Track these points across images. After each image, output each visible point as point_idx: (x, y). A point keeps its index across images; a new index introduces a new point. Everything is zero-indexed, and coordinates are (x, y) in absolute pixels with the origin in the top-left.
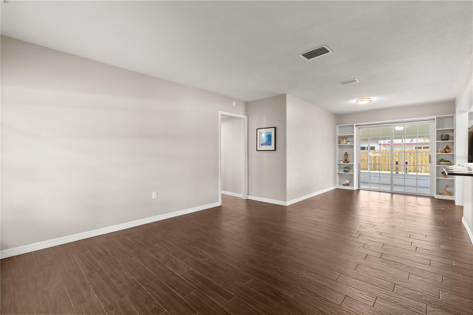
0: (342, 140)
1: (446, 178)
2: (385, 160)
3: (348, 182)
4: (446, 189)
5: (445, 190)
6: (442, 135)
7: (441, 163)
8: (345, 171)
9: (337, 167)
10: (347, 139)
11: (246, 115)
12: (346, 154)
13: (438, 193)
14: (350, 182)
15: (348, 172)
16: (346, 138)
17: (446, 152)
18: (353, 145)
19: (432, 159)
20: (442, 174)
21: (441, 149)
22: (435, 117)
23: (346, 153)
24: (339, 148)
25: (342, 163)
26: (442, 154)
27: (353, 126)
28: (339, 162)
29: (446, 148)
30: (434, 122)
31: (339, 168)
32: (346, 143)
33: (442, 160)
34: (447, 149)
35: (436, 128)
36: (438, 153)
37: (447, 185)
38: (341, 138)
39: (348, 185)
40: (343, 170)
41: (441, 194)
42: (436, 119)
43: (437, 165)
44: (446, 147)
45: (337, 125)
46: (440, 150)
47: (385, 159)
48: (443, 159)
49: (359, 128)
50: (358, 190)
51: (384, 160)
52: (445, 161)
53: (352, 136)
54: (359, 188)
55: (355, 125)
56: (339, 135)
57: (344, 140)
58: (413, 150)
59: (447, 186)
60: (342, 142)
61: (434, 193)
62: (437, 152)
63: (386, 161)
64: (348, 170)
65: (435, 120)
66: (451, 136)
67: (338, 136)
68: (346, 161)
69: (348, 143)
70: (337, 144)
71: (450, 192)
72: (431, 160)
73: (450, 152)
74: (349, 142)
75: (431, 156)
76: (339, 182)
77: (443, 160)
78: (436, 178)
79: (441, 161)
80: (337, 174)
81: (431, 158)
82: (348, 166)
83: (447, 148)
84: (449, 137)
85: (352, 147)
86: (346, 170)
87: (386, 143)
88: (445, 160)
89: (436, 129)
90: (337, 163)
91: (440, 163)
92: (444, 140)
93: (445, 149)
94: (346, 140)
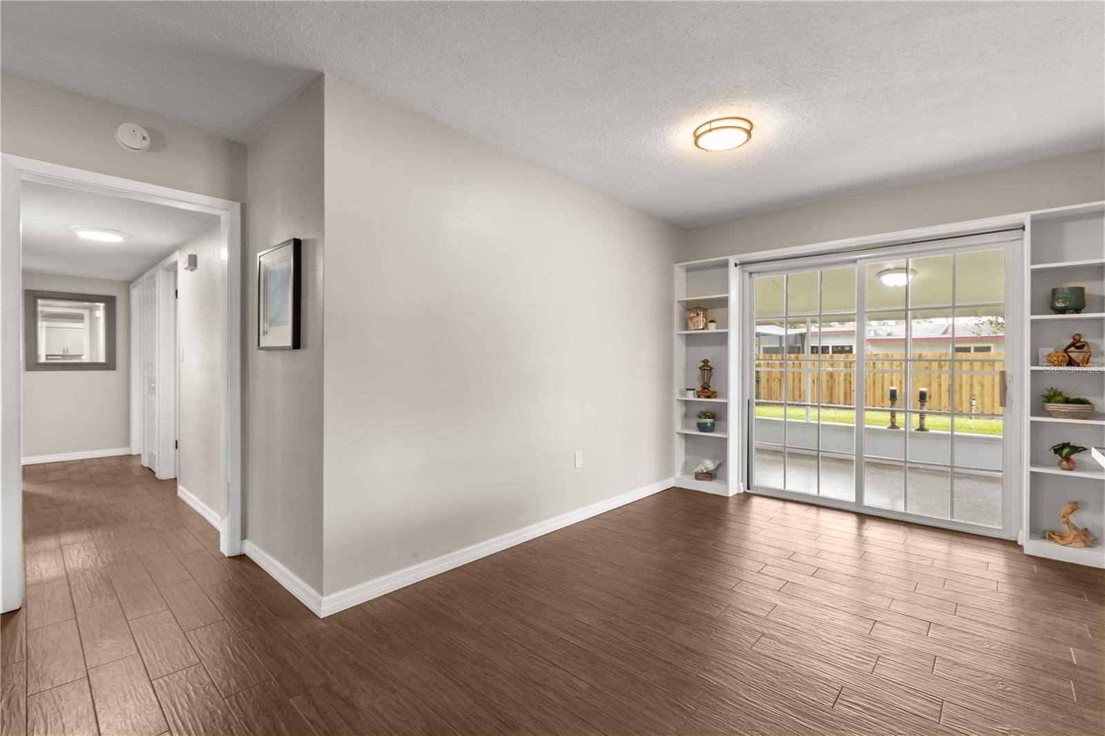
0: (692, 315)
1: (1071, 469)
2: (874, 383)
3: (710, 465)
4: (1071, 518)
5: (1068, 523)
6: (1054, 291)
7: (1051, 407)
8: (702, 428)
9: (678, 410)
10: (709, 311)
11: (232, 197)
12: (706, 368)
13: (1037, 531)
14: (720, 466)
15: (710, 431)
16: (705, 310)
17: (1071, 363)
18: (727, 333)
19: (1013, 390)
20: (1056, 453)
21: (1051, 350)
22: (1025, 218)
23: (706, 362)
24: (687, 345)
25: (691, 396)
26: (1053, 368)
27: (725, 265)
28: (683, 394)
29: (1070, 346)
30: (1021, 239)
31: (686, 416)
32: (705, 327)
33: (1052, 396)
34: (1077, 348)
35: (1032, 263)
36: (1038, 365)
37: (1075, 503)
38: (693, 308)
39: (710, 476)
40: (694, 422)
41: (1051, 538)
42: (1028, 228)
43: (1032, 414)
44: (1071, 341)
45: (677, 263)
46: (1045, 351)
47: (874, 380)
48: (1059, 390)
49: (751, 273)
50: (746, 497)
51: (872, 381)
52: (1067, 401)
53: (724, 303)
54: (748, 488)
55: (732, 260)
56: (687, 297)
57: (698, 315)
58: (947, 354)
59: (1075, 506)
60: (691, 324)
61: (1021, 526)
62: (1035, 361)
63: (876, 384)
64: (713, 425)
65: (1023, 228)
66: (1089, 295)
67: (680, 302)
68: (706, 390)
69: (712, 328)
70: (677, 330)
71: (1086, 529)
72: (1008, 391)
73: (1086, 362)
74: (712, 321)
75: (1008, 378)
76: (686, 463)
77: (1060, 394)
78: (1027, 469)
79: (1049, 399)
80: (676, 436)
81: (1009, 385)
82: (710, 409)
83: (1078, 344)
84: (1087, 299)
85: (723, 339)
86: (705, 424)
87: (880, 336)
88: (1065, 395)
89: (1028, 267)
90: (677, 396)
91: (1044, 408)
92: (1062, 311)
93: (1066, 351)
94: (705, 317)
